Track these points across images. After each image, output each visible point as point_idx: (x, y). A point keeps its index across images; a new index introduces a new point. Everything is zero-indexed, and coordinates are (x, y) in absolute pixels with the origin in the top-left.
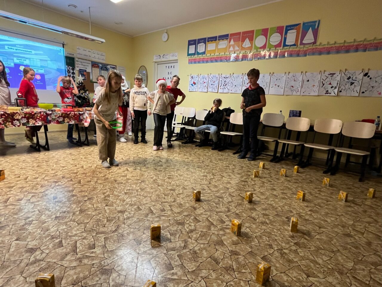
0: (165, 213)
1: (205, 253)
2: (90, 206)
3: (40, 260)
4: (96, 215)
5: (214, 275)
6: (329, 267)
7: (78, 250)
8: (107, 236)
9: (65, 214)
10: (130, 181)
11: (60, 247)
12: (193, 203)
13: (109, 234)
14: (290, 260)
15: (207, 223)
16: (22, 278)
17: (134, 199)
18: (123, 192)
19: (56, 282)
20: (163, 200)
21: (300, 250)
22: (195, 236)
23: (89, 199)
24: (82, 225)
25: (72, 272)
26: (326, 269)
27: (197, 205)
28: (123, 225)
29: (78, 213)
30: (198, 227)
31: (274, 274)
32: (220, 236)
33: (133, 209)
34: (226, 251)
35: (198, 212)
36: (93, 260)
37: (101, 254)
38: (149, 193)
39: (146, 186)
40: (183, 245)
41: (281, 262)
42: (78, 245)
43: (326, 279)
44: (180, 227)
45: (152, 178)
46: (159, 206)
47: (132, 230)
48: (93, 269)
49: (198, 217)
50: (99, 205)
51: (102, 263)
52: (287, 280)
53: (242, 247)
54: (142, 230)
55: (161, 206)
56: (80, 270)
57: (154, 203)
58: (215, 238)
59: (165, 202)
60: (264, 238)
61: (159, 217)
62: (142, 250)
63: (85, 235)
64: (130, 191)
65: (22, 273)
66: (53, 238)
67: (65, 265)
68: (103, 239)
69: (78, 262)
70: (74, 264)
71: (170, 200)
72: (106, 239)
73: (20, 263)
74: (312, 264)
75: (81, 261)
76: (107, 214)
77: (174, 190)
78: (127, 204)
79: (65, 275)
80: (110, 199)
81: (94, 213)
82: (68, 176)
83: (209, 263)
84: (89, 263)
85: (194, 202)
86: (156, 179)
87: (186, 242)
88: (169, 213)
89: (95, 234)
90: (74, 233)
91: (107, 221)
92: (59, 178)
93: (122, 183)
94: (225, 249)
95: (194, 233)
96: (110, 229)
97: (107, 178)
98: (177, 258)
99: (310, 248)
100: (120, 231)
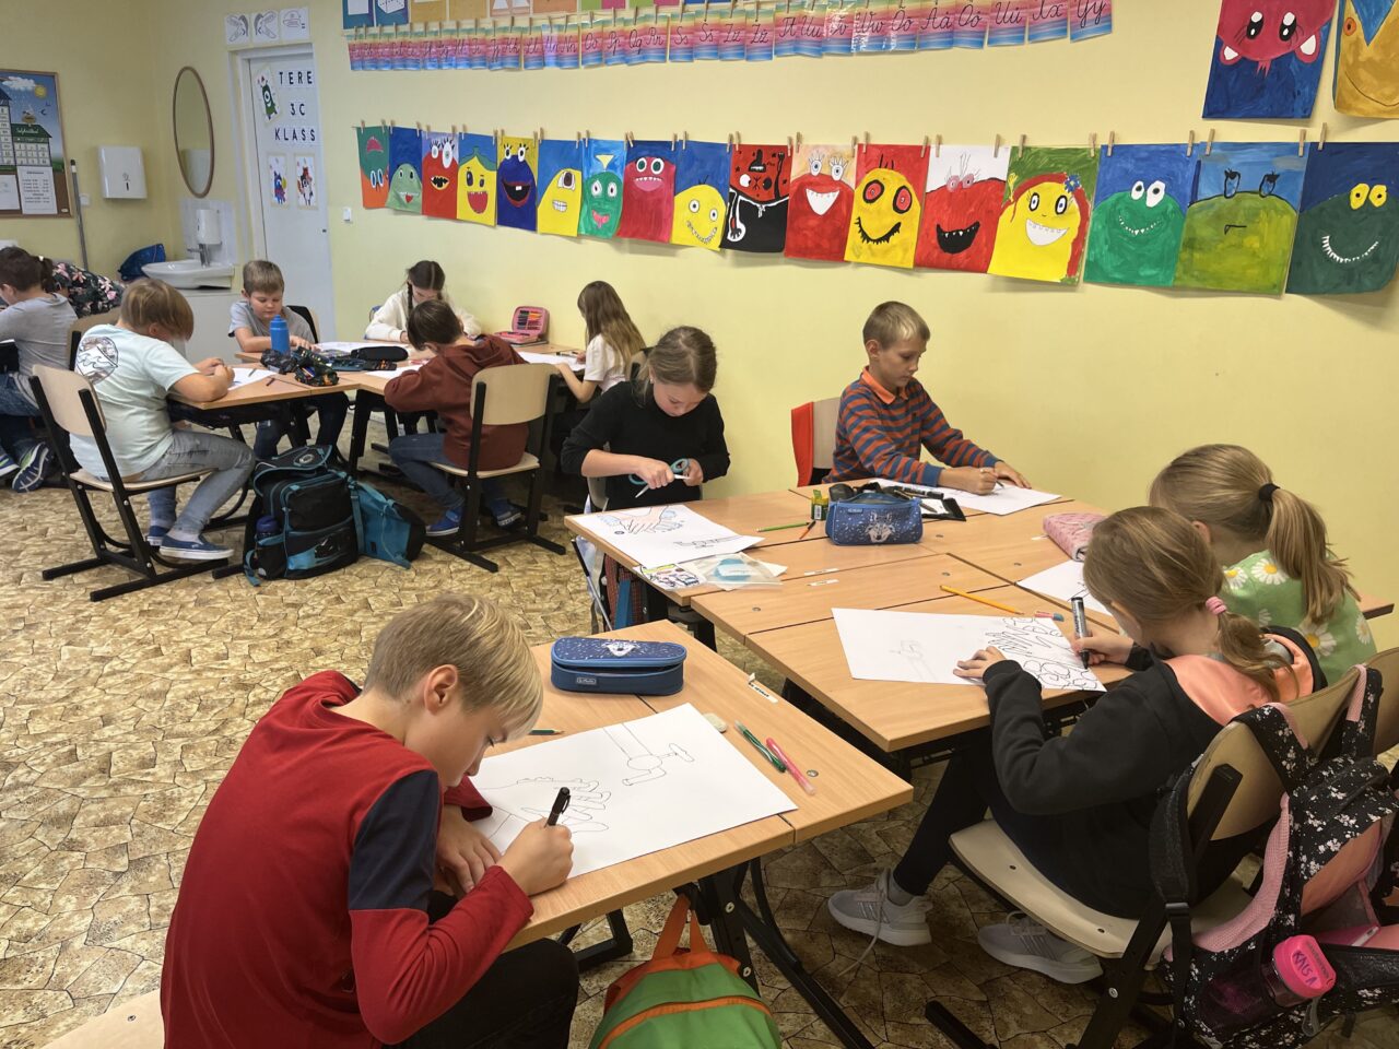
0: (223, 664)
2: (24, 644)
4: (32, 665)
8: (39, 708)
13: (46, 703)
17: (156, 629)
20: (244, 632)
23: (28, 627)
28: (89, 689)
33: (139, 653)
37: (10, 739)
44: (238, 693)
46: (218, 647)
47: (107, 698)
50: (49, 643)
54: (134, 698)
55: (224, 648)
57: (207, 640)
59: (244, 638)
61: (198, 672)
64: (161, 608)
68: (26, 714)
71: (264, 632)
72: (32, 714)
76: (60, 664)
80: (90, 628)
88: (236, 662)
91: (53, 679)
96: (53, 694)
100: (76, 700)
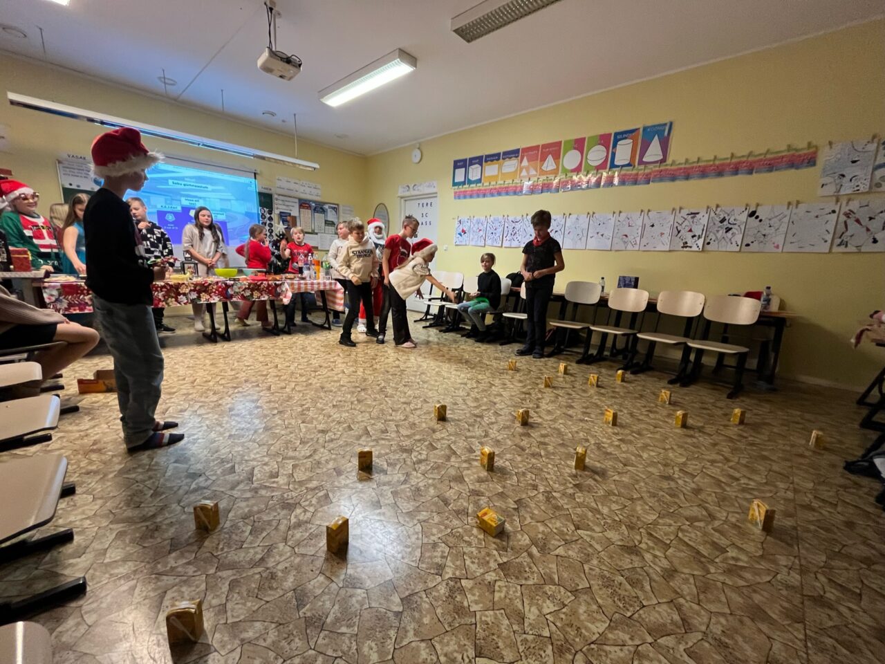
0: (387, 436)
1: (432, 491)
2: (279, 422)
3: (205, 488)
4: (287, 435)
5: (437, 519)
6: (617, 519)
7: (254, 478)
8: (297, 463)
9: (242, 432)
10: (343, 389)
11: (230, 473)
12: (434, 423)
13: (300, 459)
14: (558, 506)
15: (447, 452)
16: (179, 508)
17: (344, 415)
18: (331, 405)
19: (221, 514)
20: (389, 418)
21: (580, 494)
22: (423, 468)
23: (280, 412)
24: (265, 447)
25: (243, 504)
26: (609, 521)
27: (438, 426)
28: (322, 450)
29: (261, 431)
30: (432, 456)
31: (526, 523)
32: (461, 470)
33: (340, 429)
34: (464, 490)
35: (438, 435)
36: (273, 491)
37: (285, 484)
38: (369, 406)
39: (367, 396)
40: (402, 479)
41: (542, 508)
42: (256, 471)
43: (605, 533)
44: (405, 455)
45: (379, 385)
46: (380, 426)
47: (333, 456)
48: (271, 502)
49: (436, 443)
50: (293, 422)
51: (285, 496)
52: (543, 531)
53: (490, 485)
54: (348, 457)
55: (382, 426)
56: (254, 502)
57: (373, 422)
58: (453, 472)
59: (390, 421)
60: (529, 475)
61: (376, 440)
62: (343, 482)
63: (266, 459)
64: (341, 403)
65: (179, 502)
66: (223, 461)
67: (236, 496)
68: (291, 467)
69: (253, 493)
70: (248, 495)
71: (398, 418)
72: (294, 466)
73: (179, 489)
74: (590, 514)
75: (256, 492)
76: (301, 434)
77: (408, 403)
78: (334, 421)
79: (235, 506)
80: (311, 414)
81: (283, 432)
82: (254, 379)
83: (435, 504)
84: (267, 495)
85: (435, 421)
86: (385, 387)
87: (408, 475)
88: (393, 435)
89: (280, 460)
90: (253, 456)
91: (300, 444)
92: (240, 382)
93: (331, 391)
94: (463, 488)
95: (424, 464)
96: (303, 453)
97: (311, 384)
98: (390, 495)
99: (596, 493)
100: (317, 457)
